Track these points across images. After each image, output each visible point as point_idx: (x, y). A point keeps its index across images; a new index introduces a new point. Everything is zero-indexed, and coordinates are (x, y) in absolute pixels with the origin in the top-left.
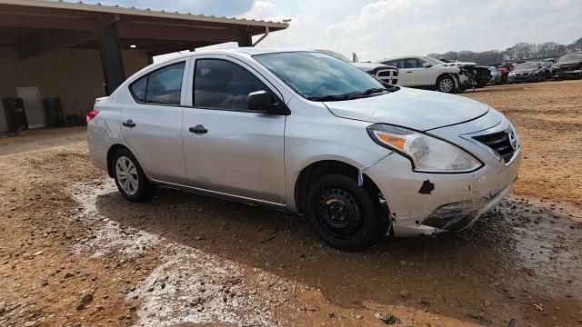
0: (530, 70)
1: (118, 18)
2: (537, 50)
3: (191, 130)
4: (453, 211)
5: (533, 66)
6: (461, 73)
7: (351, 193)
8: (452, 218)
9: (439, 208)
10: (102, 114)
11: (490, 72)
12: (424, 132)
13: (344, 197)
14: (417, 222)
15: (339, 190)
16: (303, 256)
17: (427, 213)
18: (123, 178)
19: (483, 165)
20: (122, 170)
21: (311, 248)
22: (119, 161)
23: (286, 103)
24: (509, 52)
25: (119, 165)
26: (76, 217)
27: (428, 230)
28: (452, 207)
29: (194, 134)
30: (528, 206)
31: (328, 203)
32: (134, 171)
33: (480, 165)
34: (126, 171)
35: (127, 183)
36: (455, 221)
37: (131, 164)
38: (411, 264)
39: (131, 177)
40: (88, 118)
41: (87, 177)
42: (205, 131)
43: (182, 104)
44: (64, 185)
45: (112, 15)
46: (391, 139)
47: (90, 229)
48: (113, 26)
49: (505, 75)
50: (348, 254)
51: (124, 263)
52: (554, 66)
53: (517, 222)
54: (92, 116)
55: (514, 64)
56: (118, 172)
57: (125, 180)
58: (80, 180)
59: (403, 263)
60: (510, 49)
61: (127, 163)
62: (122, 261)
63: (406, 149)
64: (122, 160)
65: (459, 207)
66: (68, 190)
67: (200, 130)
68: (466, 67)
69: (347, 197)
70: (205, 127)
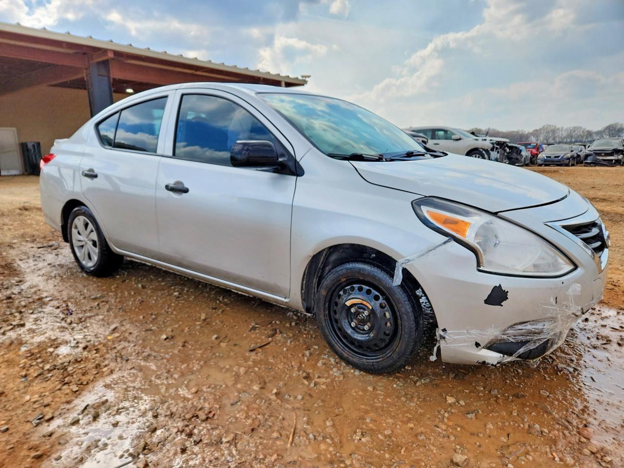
0: (561, 154)
1: (111, 55)
2: (565, 134)
3: (167, 187)
4: (530, 333)
5: (565, 150)
6: (492, 150)
7: (383, 293)
8: (527, 342)
9: (512, 327)
10: (58, 159)
11: (521, 151)
12: (495, 214)
13: (371, 296)
14: (477, 345)
15: (366, 287)
16: (307, 377)
17: (492, 333)
18: (81, 244)
19: (576, 267)
20: (79, 233)
21: (320, 364)
22: (76, 220)
23: (298, 159)
24: (536, 133)
25: (76, 227)
26: (8, 292)
27: (493, 357)
28: (529, 327)
29: (171, 193)
30: (602, 319)
31: (348, 303)
32: (94, 236)
33: (571, 267)
34: (83, 235)
35: (85, 250)
36: (532, 346)
37: (91, 226)
38: (462, 403)
39: (90, 243)
40: (42, 163)
41: (45, 238)
42: (186, 191)
43: (159, 152)
44: (11, 246)
45: (105, 51)
46: (446, 222)
47: (21, 312)
48: (105, 63)
49: (534, 156)
50: (370, 377)
51: (49, 371)
52: (586, 151)
53: (594, 341)
54: (47, 160)
55: (544, 146)
56: (75, 235)
57: (82, 246)
58: (33, 241)
59: (450, 400)
60: (537, 131)
61: (86, 225)
62: (47, 367)
63: (470, 237)
64: (79, 221)
65: (539, 326)
66: (13, 252)
67: (179, 189)
68: (498, 143)
69: (376, 298)
70: (186, 185)
